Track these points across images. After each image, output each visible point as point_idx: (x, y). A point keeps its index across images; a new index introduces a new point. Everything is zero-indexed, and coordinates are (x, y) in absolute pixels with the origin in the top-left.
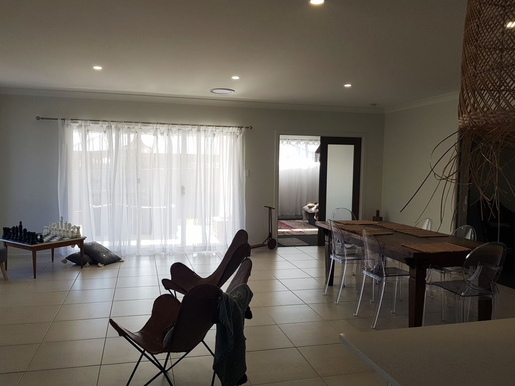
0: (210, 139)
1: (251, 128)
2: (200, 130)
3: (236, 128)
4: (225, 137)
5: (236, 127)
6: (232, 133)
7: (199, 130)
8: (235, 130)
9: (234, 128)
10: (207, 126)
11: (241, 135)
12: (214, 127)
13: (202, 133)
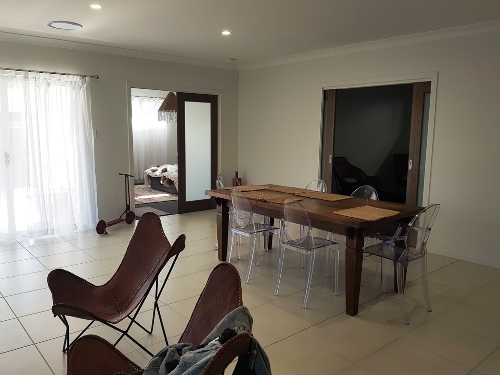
0: (42, 90)
1: (98, 78)
2: (28, 78)
3: (79, 77)
4: (63, 88)
5: (77, 75)
6: (73, 83)
7: (26, 77)
8: (77, 79)
9: (75, 76)
10: (37, 72)
11: (85, 86)
12: (48, 74)
13: (31, 81)
